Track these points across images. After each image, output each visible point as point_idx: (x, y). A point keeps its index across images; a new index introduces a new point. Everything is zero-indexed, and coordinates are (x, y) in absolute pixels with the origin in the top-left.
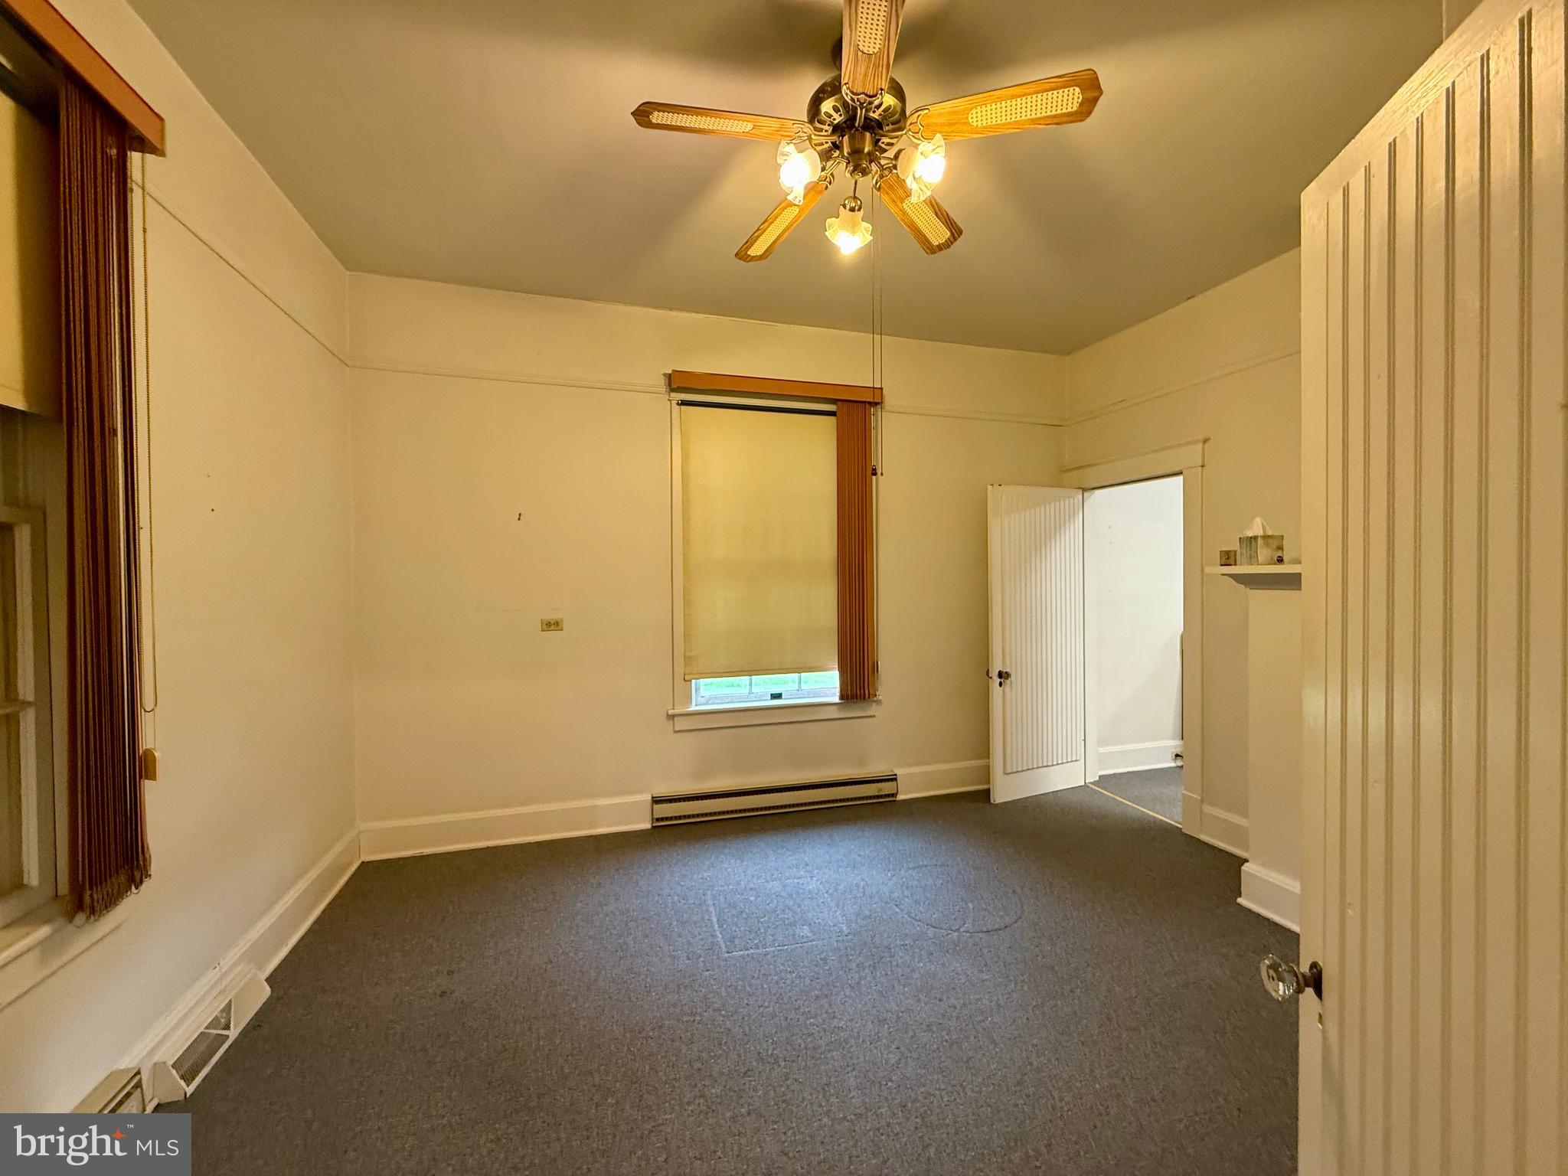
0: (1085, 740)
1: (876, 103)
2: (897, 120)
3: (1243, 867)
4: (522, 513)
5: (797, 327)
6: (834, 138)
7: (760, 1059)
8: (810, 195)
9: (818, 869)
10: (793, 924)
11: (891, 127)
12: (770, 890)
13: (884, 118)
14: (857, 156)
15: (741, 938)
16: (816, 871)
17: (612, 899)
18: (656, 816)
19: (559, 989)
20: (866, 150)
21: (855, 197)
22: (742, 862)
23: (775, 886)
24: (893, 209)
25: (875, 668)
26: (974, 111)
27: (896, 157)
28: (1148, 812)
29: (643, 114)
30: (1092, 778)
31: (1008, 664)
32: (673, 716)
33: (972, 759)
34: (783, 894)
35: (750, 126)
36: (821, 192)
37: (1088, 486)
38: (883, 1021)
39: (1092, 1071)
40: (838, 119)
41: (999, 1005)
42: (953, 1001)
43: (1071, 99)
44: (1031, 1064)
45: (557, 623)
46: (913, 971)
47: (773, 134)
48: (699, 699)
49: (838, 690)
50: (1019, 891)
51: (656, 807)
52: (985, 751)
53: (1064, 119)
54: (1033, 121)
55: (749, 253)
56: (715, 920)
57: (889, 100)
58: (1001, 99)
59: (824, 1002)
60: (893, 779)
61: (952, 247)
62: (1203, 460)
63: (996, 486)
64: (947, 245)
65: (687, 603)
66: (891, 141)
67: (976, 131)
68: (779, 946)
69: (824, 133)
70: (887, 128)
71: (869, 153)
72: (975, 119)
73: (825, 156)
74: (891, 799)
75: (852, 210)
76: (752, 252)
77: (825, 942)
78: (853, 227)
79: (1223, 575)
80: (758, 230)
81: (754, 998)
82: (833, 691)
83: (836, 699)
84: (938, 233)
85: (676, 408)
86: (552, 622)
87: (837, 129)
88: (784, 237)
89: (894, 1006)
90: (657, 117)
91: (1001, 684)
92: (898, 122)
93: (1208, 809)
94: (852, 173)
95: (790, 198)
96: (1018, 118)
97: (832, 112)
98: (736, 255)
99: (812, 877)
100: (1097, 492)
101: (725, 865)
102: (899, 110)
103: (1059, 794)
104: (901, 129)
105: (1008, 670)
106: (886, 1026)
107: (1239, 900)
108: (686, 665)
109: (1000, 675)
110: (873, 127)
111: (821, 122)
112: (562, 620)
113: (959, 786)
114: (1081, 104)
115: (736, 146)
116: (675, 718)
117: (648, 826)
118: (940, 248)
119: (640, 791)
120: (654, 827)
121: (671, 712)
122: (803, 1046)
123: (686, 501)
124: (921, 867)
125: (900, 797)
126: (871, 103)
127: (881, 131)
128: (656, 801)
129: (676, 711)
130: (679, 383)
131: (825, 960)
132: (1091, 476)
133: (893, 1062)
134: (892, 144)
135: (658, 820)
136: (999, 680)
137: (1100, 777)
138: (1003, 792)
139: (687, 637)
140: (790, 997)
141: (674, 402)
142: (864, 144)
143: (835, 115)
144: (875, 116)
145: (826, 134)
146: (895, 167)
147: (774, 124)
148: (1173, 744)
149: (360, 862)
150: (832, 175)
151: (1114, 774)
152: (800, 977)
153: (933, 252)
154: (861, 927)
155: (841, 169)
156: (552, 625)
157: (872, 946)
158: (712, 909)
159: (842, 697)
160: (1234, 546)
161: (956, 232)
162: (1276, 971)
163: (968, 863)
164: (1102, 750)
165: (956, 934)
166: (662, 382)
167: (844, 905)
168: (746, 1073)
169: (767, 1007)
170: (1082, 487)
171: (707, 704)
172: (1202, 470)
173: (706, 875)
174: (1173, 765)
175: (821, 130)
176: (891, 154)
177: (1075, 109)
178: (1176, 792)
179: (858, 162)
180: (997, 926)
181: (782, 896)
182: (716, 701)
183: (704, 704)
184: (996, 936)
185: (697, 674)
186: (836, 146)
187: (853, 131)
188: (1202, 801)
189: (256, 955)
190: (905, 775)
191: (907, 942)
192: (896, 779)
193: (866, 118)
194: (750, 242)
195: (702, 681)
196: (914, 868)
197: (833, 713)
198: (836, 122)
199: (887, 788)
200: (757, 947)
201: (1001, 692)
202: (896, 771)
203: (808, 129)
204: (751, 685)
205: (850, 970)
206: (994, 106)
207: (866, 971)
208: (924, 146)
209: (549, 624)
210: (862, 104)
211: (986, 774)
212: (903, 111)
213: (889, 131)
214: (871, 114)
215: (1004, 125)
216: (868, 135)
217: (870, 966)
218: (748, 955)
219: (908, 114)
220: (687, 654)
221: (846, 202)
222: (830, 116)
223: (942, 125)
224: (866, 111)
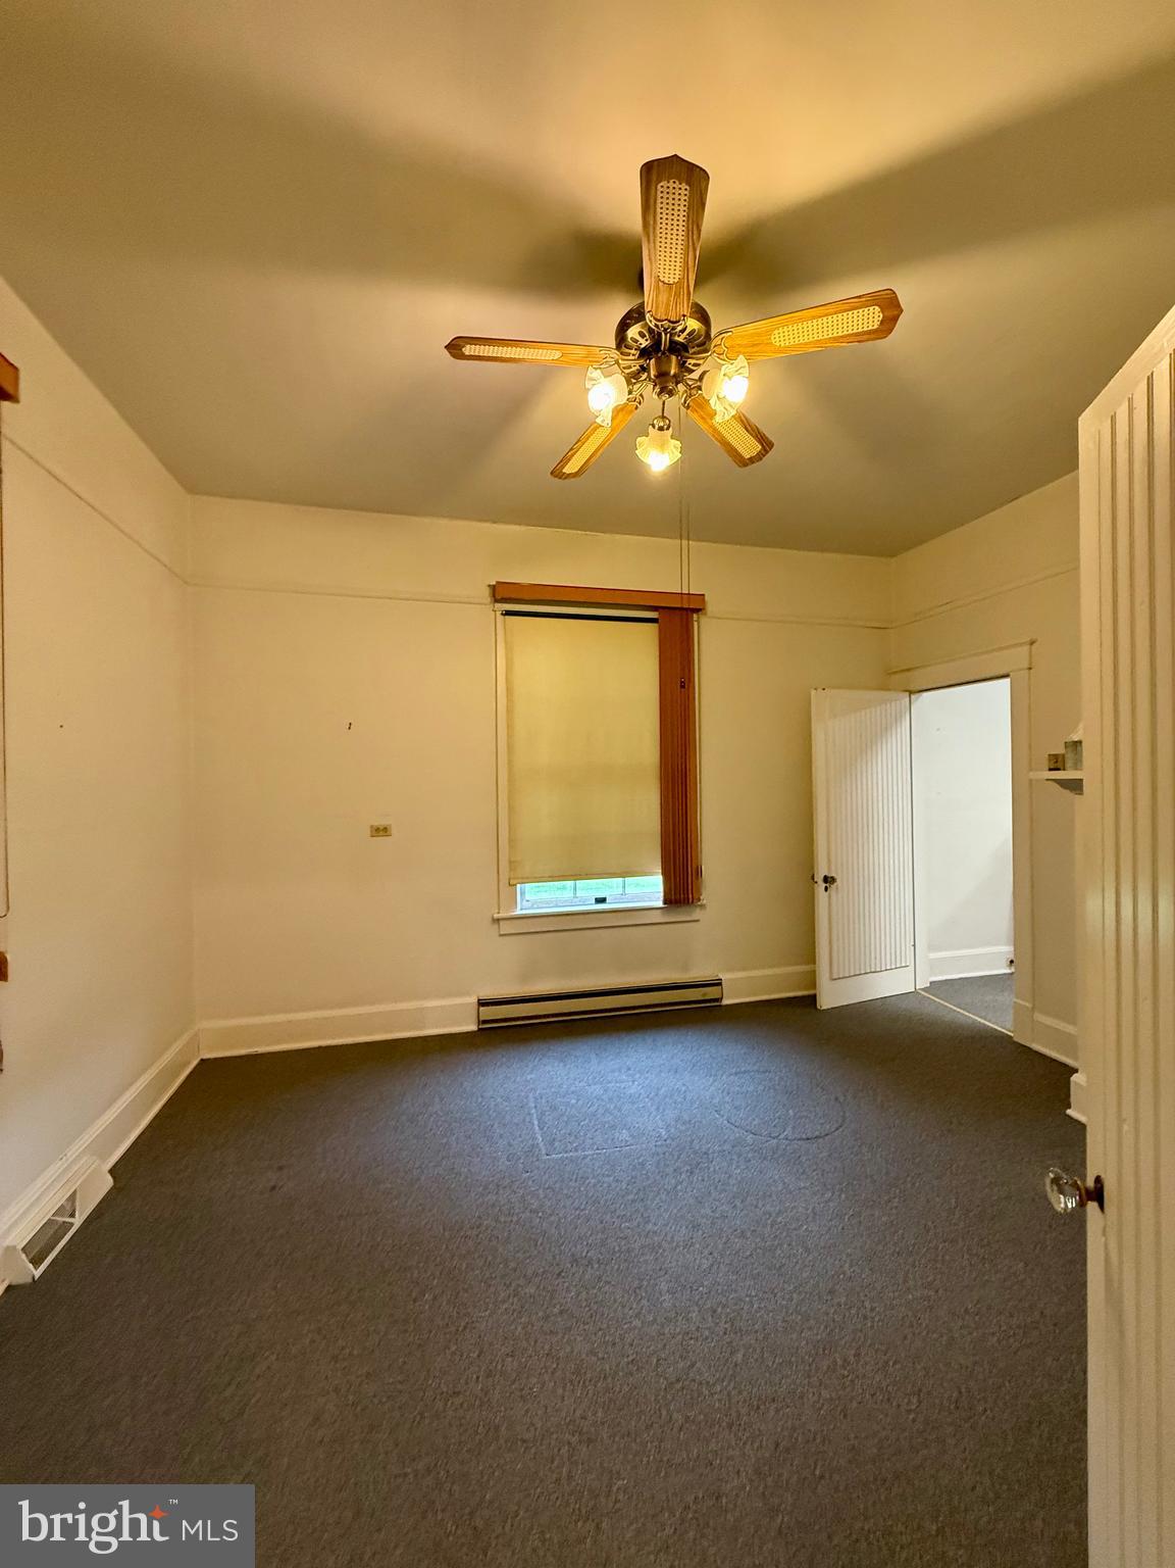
0: (914, 946)
1: (679, 328)
2: (702, 342)
3: (1072, 1079)
4: (352, 722)
5: (618, 537)
6: (641, 361)
7: (575, 1261)
8: (621, 415)
9: (639, 1072)
10: (613, 1127)
11: (696, 349)
12: (592, 1093)
13: (690, 341)
14: (663, 379)
15: (560, 1141)
16: (638, 1075)
17: (437, 1100)
18: (482, 1018)
19: (382, 1187)
20: (672, 372)
21: (663, 417)
22: (565, 1065)
23: (597, 1090)
24: (703, 426)
25: (698, 872)
26: (776, 332)
27: (701, 378)
28: (979, 1020)
29: (455, 347)
30: (922, 984)
31: (833, 868)
32: (498, 920)
33: (801, 964)
34: (604, 1097)
35: (557, 355)
36: (631, 411)
37: (912, 687)
38: (696, 1227)
39: (905, 1281)
40: (644, 343)
41: (815, 1214)
42: (768, 1207)
43: (872, 317)
44: (844, 1273)
45: (385, 829)
46: (730, 1177)
47: (582, 361)
48: (524, 902)
49: (662, 894)
50: (841, 1099)
51: (482, 1009)
52: (811, 957)
53: (865, 337)
54: (835, 339)
55: (564, 471)
56: (536, 1123)
57: (693, 324)
58: (802, 320)
59: (639, 1205)
60: (718, 983)
61: (764, 459)
62: (1031, 663)
63: (820, 690)
64: (759, 457)
65: (511, 809)
66: (698, 362)
67: (780, 350)
68: (598, 1149)
69: (631, 357)
70: (693, 350)
71: (674, 376)
72: (777, 339)
73: (632, 378)
74: (716, 1004)
75: (661, 429)
76: (567, 470)
77: (644, 1146)
78: (662, 446)
79: (1047, 780)
80: (571, 449)
81: (571, 1200)
82: (657, 895)
83: (660, 904)
84: (748, 447)
85: (500, 618)
86: (381, 828)
87: (645, 353)
88: (599, 454)
89: (709, 1211)
90: (468, 350)
91: (826, 889)
92: (704, 344)
93: (1040, 1017)
94: (659, 394)
95: (598, 420)
96: (821, 337)
97: (638, 338)
98: (552, 473)
99: (633, 1081)
100: (925, 694)
101: (548, 1068)
102: (703, 333)
103: (888, 1000)
104: (706, 351)
105: (833, 875)
106: (700, 1231)
107: (1069, 1112)
108: (511, 870)
109: (826, 879)
110: (678, 349)
111: (627, 347)
112: (390, 825)
113: (786, 992)
114: (882, 322)
115: (546, 372)
116: (501, 923)
117: (473, 1027)
118: (752, 460)
119: (468, 994)
120: (480, 1029)
121: (496, 916)
122: (617, 1249)
123: (510, 711)
124: (745, 1072)
125: (725, 1002)
126: (674, 329)
127: (687, 354)
128: (482, 1003)
129: (501, 915)
130: (502, 594)
131: (642, 1164)
132: (918, 679)
133: (705, 1266)
134: (699, 365)
135: (485, 1022)
136: (824, 885)
137: (931, 983)
138: (830, 997)
139: (512, 842)
140: (606, 1201)
141: (499, 613)
142: (670, 367)
143: (641, 340)
144: (680, 339)
145: (633, 358)
146: (700, 388)
147: (580, 352)
148: (1006, 950)
149: (199, 1059)
150: (641, 395)
151: (946, 980)
152: (617, 1181)
153: (745, 465)
154: (680, 1132)
155: (649, 391)
156: (381, 831)
157: (691, 1151)
158: (533, 1111)
159: (665, 902)
160: (1061, 750)
161: (766, 445)
162: (1059, 1185)
163: (790, 1071)
164: (933, 955)
165: (775, 1141)
166: (487, 592)
167: (664, 1110)
168: (559, 1274)
169: (582, 1210)
170: (908, 688)
171: (532, 908)
172: (1029, 674)
173: (529, 1077)
174: (1008, 971)
175: (629, 354)
176: (695, 375)
177: (876, 327)
178: (1007, 999)
179: (664, 384)
180: (817, 1133)
181: (602, 1100)
182: (541, 905)
183: (529, 909)
184: (815, 1145)
185: (523, 878)
186: (643, 369)
187: (659, 355)
188: (1033, 1008)
189: (99, 1148)
190: (730, 980)
191: (725, 1148)
192: (720, 984)
193: (672, 342)
194: (565, 460)
195: (528, 886)
196: (736, 1074)
197: (657, 917)
198: (642, 346)
199: (712, 992)
200: (576, 1150)
201: (827, 899)
202: (721, 976)
203: (615, 354)
204: (575, 889)
205: (667, 1175)
206: (795, 328)
207: (683, 1176)
208: (727, 368)
209: (378, 830)
210: (665, 330)
211: (811, 980)
212: (708, 335)
213: (694, 353)
214: (677, 338)
215: (806, 344)
216: (674, 358)
217: (687, 1171)
218: (567, 1158)
219: (712, 336)
220: (512, 859)
221: (655, 422)
222: (636, 341)
223: (746, 346)
224: (671, 335)
